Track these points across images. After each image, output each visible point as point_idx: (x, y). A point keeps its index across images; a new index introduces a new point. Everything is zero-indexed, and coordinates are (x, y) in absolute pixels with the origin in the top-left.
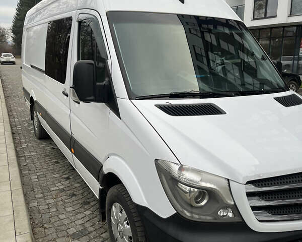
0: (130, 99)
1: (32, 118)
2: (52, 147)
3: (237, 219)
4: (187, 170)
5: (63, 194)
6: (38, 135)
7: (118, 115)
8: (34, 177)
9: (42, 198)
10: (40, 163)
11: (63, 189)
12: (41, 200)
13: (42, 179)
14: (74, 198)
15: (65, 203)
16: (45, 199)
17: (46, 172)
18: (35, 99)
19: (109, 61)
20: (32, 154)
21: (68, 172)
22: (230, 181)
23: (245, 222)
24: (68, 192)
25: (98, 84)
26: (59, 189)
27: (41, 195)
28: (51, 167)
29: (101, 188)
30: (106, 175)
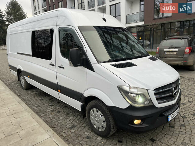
0: (99, 63)
3: (151, 104)
4: (132, 88)
5: (54, 112)
13: (39, 108)
14: (60, 113)
16: (47, 116)
17: (39, 104)
18: (22, 70)
19: (84, 48)
20: (26, 97)
23: (154, 105)
25: (81, 58)
26: (51, 111)
27: (43, 115)
28: (40, 102)
29: (82, 104)
30: (86, 97)
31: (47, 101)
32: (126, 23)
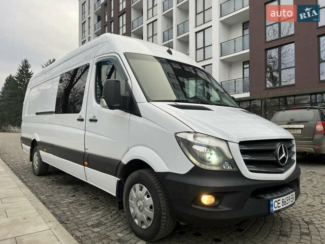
0: (148, 102)
1: (32, 159)
3: (235, 169)
9: (55, 208)
11: (72, 202)
15: (77, 209)
18: (38, 140)
22: (229, 142)
23: (240, 171)
29: (119, 179)
30: (125, 165)
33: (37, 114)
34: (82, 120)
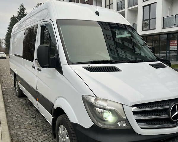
0: (68, 64)
1: (15, 85)
2: (26, 101)
3: (129, 127)
4: (100, 100)
5: (32, 126)
6: (18, 95)
7: (62, 74)
8: (14, 117)
9: (19, 128)
10: (19, 110)
11: (31, 123)
12: (18, 129)
13: (19, 118)
14: (38, 128)
15: (32, 131)
17: (22, 115)
18: (16, 74)
20: (14, 105)
21: (35, 114)
22: (123, 105)
23: (133, 129)
24: (35, 125)
25: (51, 57)
26: (29, 123)
27: (19, 127)
28: (25, 112)
29: (53, 118)
30: (55, 109)
31: (33, 111)
32: (163, 28)
33: (15, 55)
34: (34, 68)
